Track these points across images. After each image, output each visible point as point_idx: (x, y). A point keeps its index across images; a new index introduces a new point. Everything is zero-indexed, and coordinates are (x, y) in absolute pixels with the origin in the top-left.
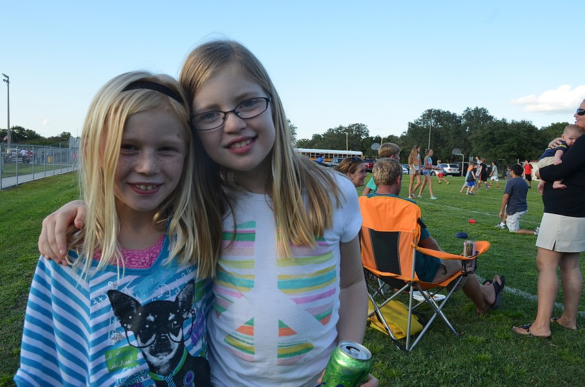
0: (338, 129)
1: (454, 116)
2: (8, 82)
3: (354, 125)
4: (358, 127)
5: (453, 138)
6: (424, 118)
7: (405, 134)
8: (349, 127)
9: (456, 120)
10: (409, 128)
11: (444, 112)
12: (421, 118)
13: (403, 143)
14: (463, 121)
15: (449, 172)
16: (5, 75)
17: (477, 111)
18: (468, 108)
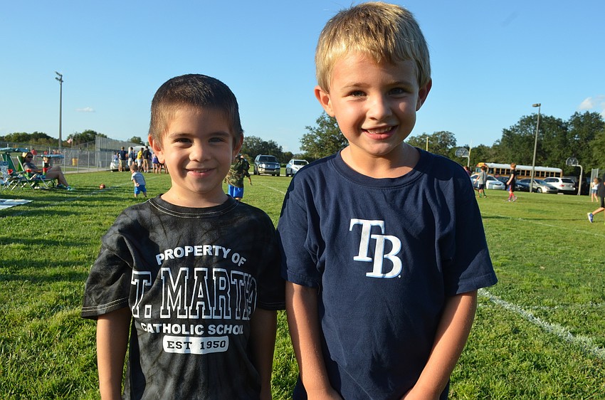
0: (421, 137)
1: (559, 122)
2: (61, 80)
3: (439, 133)
4: (444, 136)
5: (558, 147)
6: (522, 124)
7: (498, 143)
8: (434, 135)
9: (561, 127)
10: (504, 136)
11: (546, 118)
12: (518, 125)
13: (496, 154)
14: (570, 128)
15: (561, 188)
16: (57, 73)
17: (587, 116)
18: (576, 113)
